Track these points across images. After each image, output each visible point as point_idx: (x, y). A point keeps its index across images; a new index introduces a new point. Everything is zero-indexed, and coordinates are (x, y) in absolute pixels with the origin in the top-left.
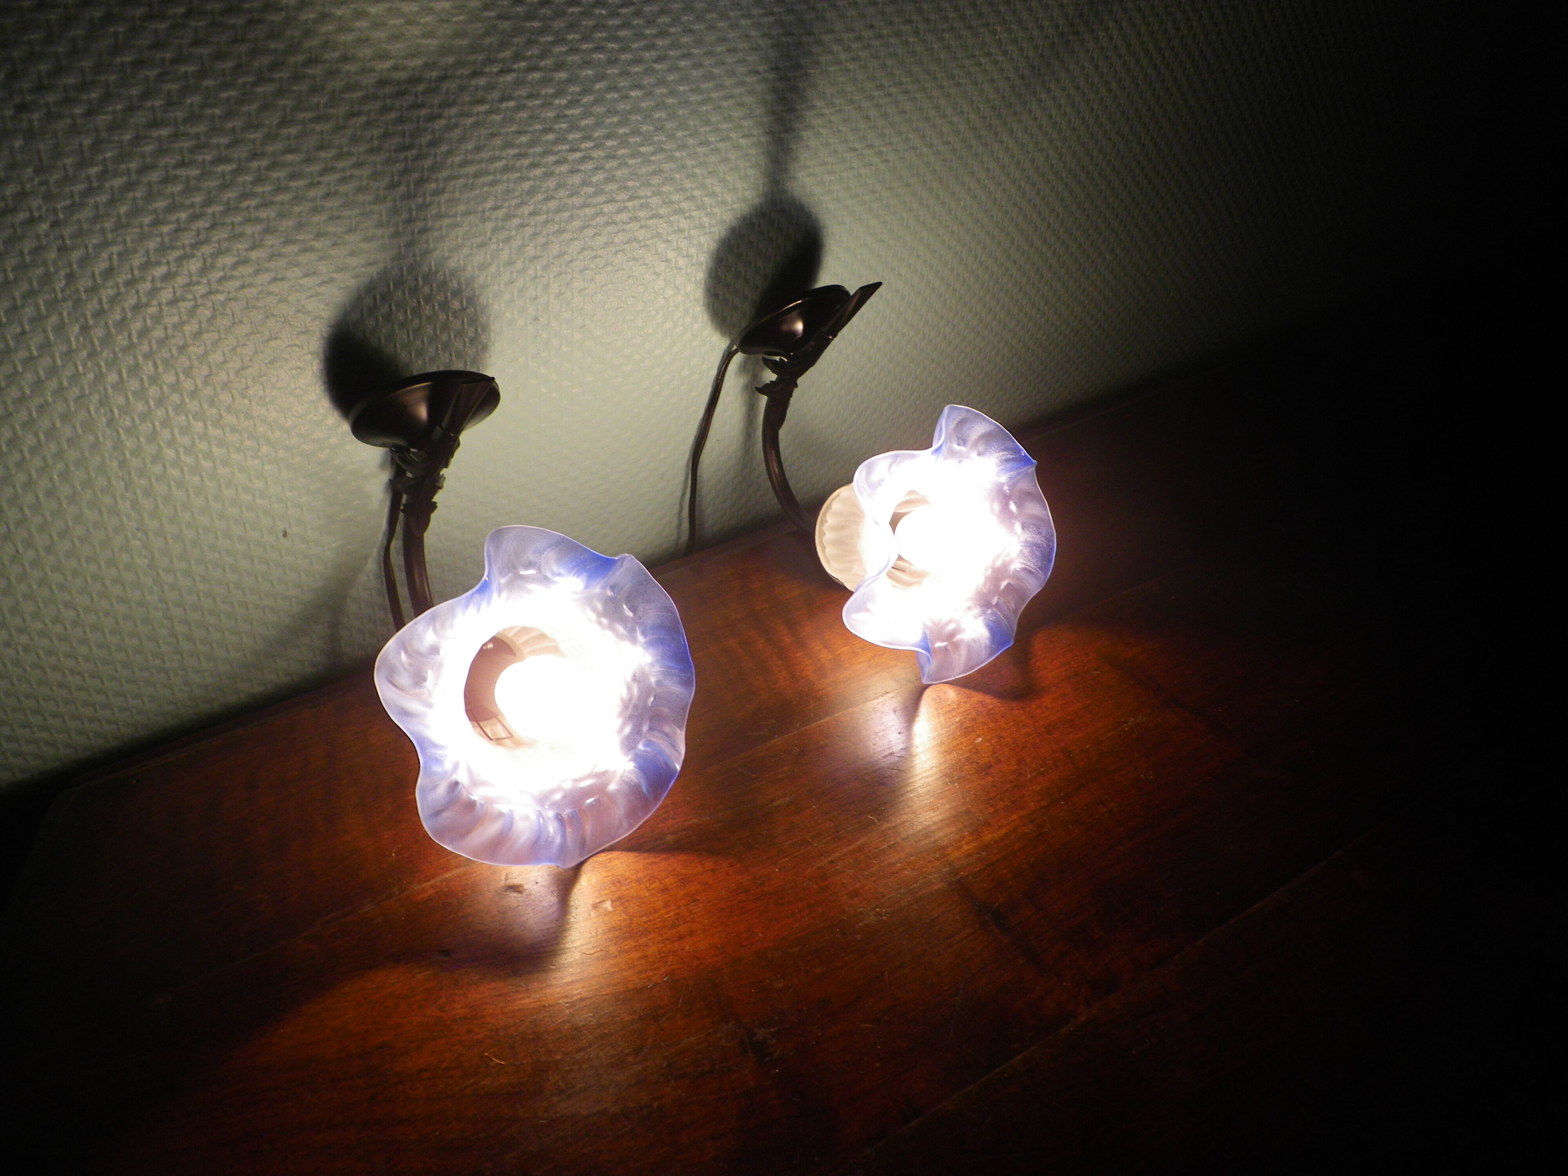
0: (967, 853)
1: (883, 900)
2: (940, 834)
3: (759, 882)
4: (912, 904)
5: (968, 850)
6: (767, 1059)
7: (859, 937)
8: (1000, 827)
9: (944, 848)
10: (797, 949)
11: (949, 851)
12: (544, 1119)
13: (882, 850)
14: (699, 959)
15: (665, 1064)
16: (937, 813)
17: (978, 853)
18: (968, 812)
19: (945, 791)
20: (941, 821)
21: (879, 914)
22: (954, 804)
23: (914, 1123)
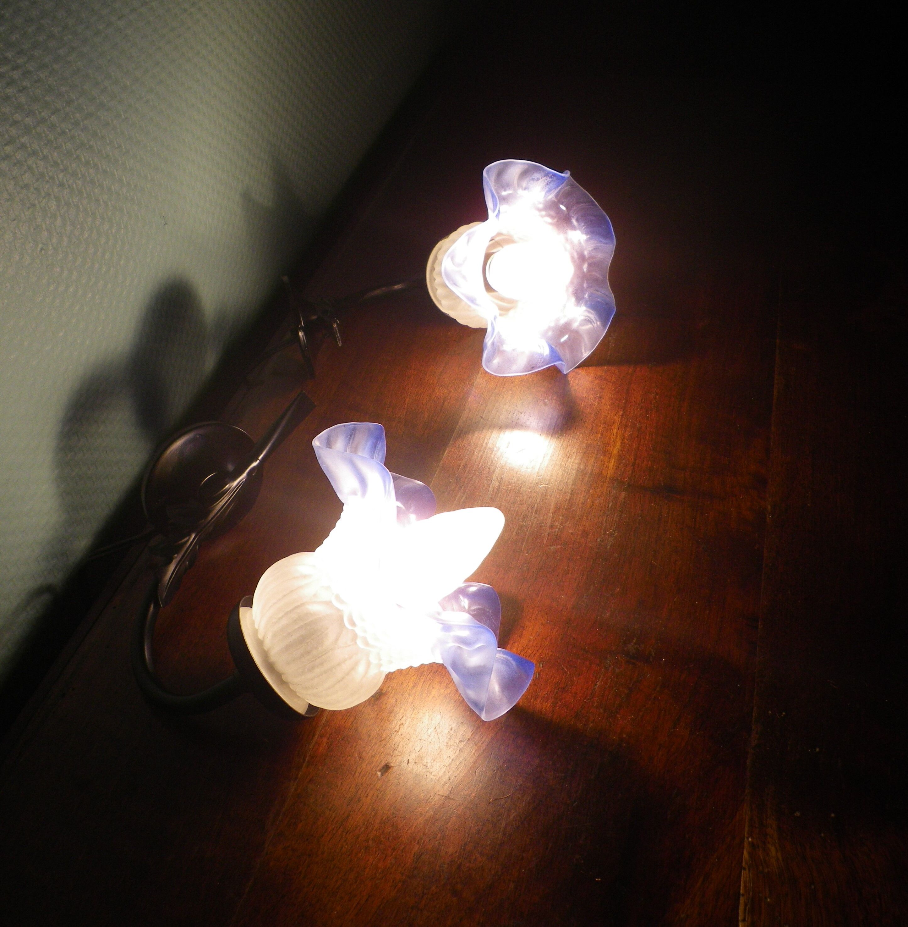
0: (615, 467)
1: (604, 525)
2: (589, 468)
3: (525, 569)
4: (621, 516)
5: (613, 466)
6: (651, 659)
7: (616, 555)
8: (615, 441)
9: (600, 474)
10: (592, 587)
11: (604, 473)
12: (575, 802)
13: (570, 500)
14: (546, 638)
15: (602, 710)
16: (573, 457)
17: (620, 463)
18: (589, 446)
19: (563, 442)
20: (581, 460)
21: (611, 535)
22: (576, 446)
23: (760, 626)
